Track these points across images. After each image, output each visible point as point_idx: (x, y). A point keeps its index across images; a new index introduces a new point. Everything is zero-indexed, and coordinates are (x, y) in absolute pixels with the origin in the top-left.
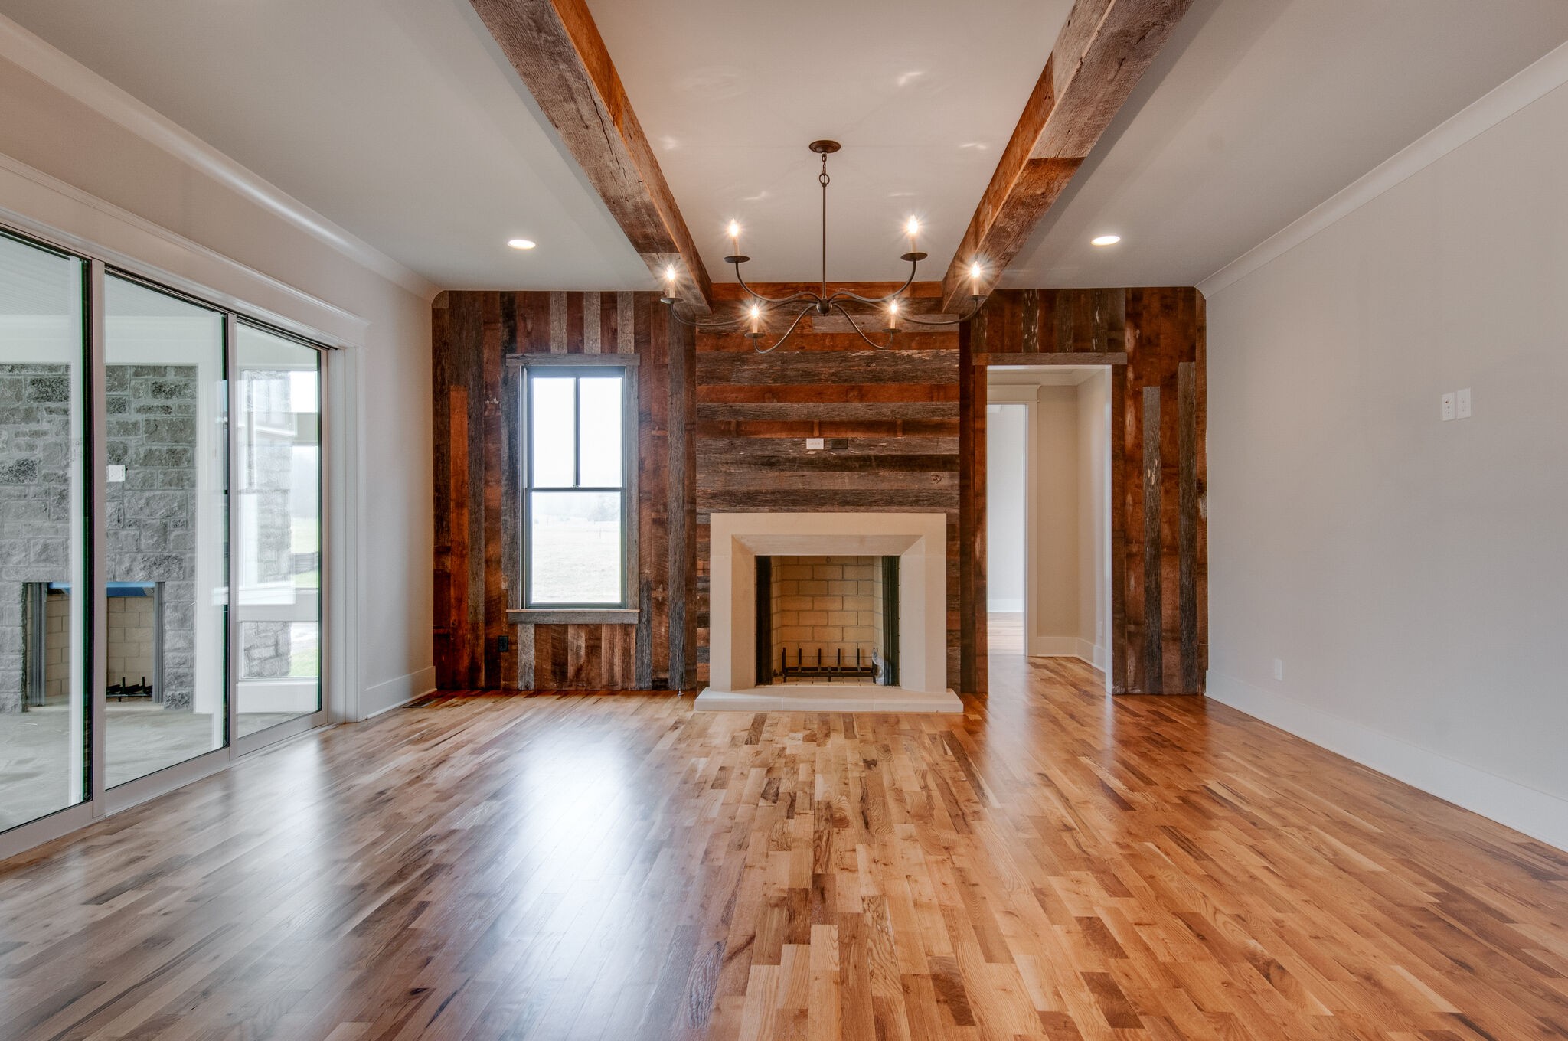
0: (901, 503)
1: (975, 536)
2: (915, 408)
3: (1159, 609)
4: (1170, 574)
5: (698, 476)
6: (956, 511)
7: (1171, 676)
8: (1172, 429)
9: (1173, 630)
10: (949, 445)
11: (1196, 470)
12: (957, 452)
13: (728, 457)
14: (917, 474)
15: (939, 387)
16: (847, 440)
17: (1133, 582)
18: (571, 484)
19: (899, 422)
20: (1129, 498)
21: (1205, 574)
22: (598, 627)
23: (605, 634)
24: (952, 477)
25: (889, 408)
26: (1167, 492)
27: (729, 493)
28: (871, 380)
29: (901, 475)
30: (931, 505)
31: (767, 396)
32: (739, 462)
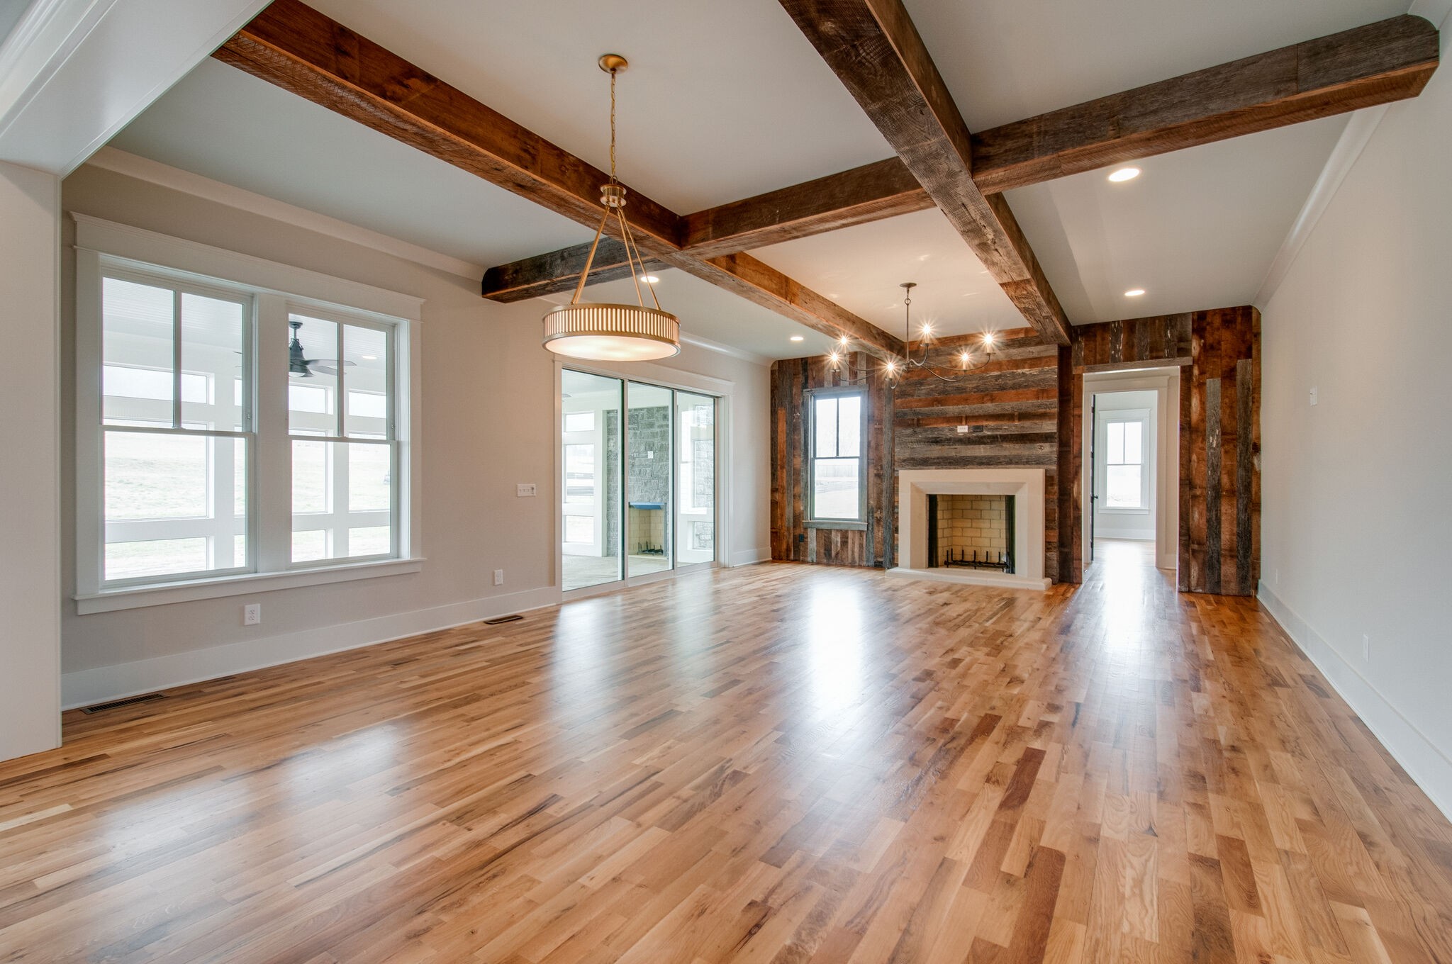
0: (1017, 463)
1: (1073, 483)
2: (1028, 404)
3: (1218, 535)
4: (1228, 511)
5: (896, 450)
6: (1054, 467)
7: (1228, 582)
8: (1231, 407)
9: (1231, 550)
10: (1050, 426)
11: (1253, 436)
12: (1055, 431)
13: (912, 439)
14: (1028, 445)
15: (1043, 391)
16: (983, 426)
17: (1196, 516)
18: (835, 455)
19: (1016, 414)
20: (1194, 457)
21: (1259, 510)
22: (847, 531)
23: (850, 535)
24: (1051, 446)
25: (1008, 406)
26: (1226, 452)
27: (913, 459)
28: (998, 390)
29: (1017, 446)
30: (1037, 464)
31: (935, 403)
32: (918, 442)
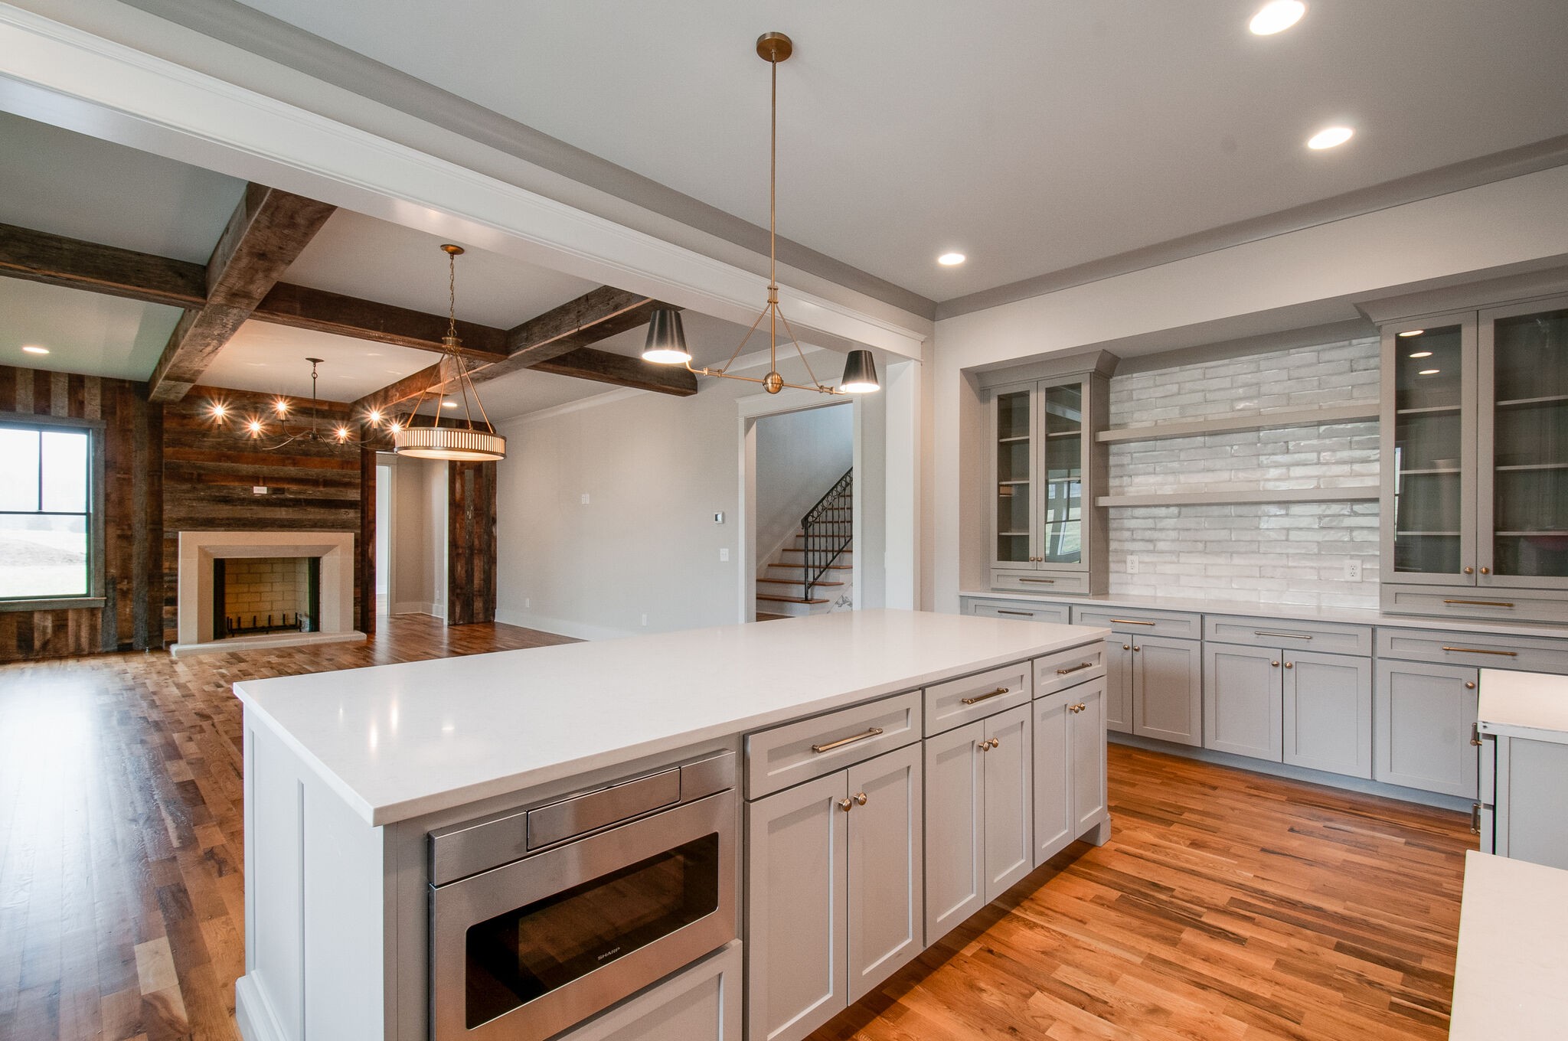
0: (321, 527)
1: (368, 545)
2: (332, 472)
3: (472, 582)
4: (478, 564)
5: (165, 507)
6: (359, 532)
7: (478, 614)
8: (480, 491)
9: (479, 591)
10: (356, 495)
11: (492, 512)
12: (359, 499)
13: (190, 495)
14: (333, 510)
15: (348, 462)
16: (284, 489)
17: (459, 568)
18: (36, 509)
19: (321, 480)
20: (458, 525)
21: (496, 563)
22: (65, 611)
23: (71, 616)
24: (356, 512)
25: (314, 471)
26: (477, 523)
27: (191, 519)
28: (300, 455)
29: (322, 511)
30: (342, 528)
31: (223, 458)
32: (202, 499)
